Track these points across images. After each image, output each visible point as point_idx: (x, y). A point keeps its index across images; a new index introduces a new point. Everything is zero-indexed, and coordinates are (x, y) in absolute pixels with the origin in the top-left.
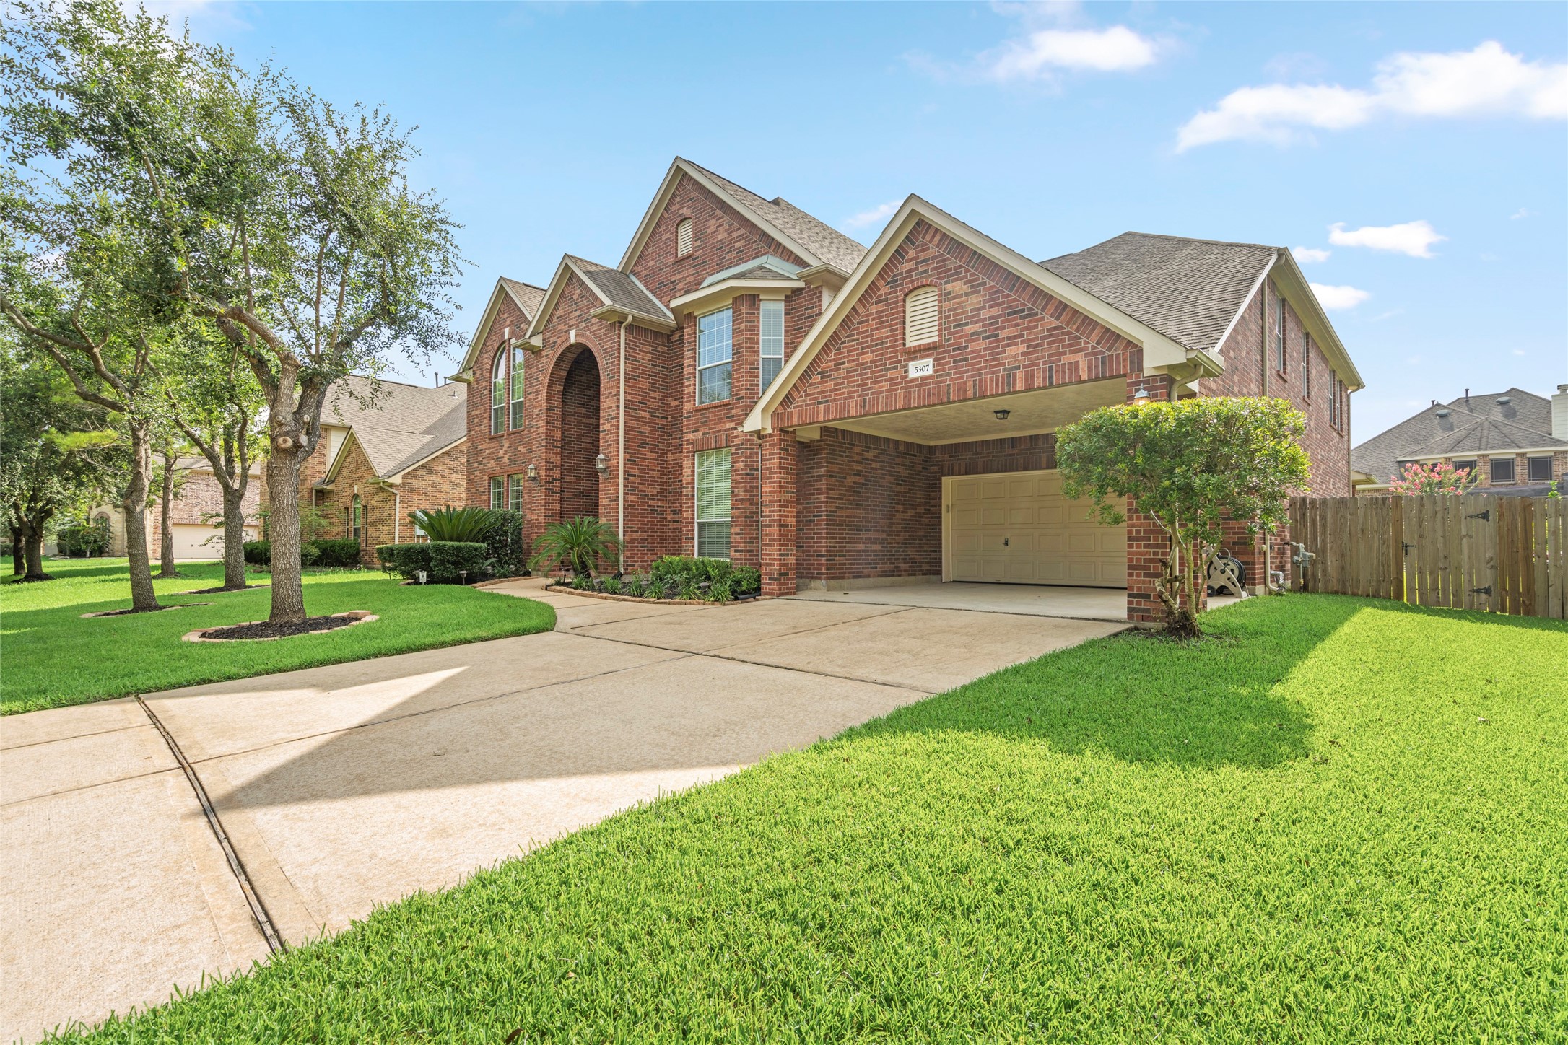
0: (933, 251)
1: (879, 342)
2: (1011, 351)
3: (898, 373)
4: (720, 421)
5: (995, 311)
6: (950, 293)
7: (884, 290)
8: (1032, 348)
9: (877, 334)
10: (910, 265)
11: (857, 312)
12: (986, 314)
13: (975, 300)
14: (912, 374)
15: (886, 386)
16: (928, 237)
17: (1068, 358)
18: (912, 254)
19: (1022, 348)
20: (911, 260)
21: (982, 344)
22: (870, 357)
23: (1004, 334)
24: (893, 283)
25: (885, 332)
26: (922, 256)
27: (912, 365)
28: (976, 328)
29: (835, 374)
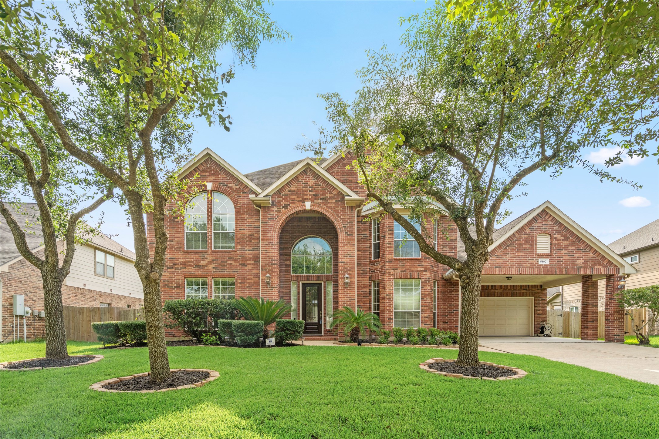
0: (549, 222)
1: (525, 249)
2: (578, 261)
3: (534, 261)
4: (414, 266)
5: (573, 248)
6: (556, 238)
7: (528, 231)
8: (586, 262)
9: (524, 246)
10: (539, 225)
11: (515, 236)
12: (570, 248)
13: (566, 243)
14: (540, 263)
15: (529, 265)
16: (547, 217)
17: (597, 267)
18: (540, 220)
19: (583, 261)
20: (540, 223)
21: (568, 257)
22: (521, 254)
23: (576, 255)
24: (532, 229)
25: (528, 246)
26: (544, 223)
27: (540, 260)
28: (566, 252)
29: (504, 257)
